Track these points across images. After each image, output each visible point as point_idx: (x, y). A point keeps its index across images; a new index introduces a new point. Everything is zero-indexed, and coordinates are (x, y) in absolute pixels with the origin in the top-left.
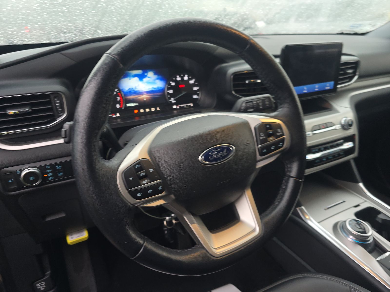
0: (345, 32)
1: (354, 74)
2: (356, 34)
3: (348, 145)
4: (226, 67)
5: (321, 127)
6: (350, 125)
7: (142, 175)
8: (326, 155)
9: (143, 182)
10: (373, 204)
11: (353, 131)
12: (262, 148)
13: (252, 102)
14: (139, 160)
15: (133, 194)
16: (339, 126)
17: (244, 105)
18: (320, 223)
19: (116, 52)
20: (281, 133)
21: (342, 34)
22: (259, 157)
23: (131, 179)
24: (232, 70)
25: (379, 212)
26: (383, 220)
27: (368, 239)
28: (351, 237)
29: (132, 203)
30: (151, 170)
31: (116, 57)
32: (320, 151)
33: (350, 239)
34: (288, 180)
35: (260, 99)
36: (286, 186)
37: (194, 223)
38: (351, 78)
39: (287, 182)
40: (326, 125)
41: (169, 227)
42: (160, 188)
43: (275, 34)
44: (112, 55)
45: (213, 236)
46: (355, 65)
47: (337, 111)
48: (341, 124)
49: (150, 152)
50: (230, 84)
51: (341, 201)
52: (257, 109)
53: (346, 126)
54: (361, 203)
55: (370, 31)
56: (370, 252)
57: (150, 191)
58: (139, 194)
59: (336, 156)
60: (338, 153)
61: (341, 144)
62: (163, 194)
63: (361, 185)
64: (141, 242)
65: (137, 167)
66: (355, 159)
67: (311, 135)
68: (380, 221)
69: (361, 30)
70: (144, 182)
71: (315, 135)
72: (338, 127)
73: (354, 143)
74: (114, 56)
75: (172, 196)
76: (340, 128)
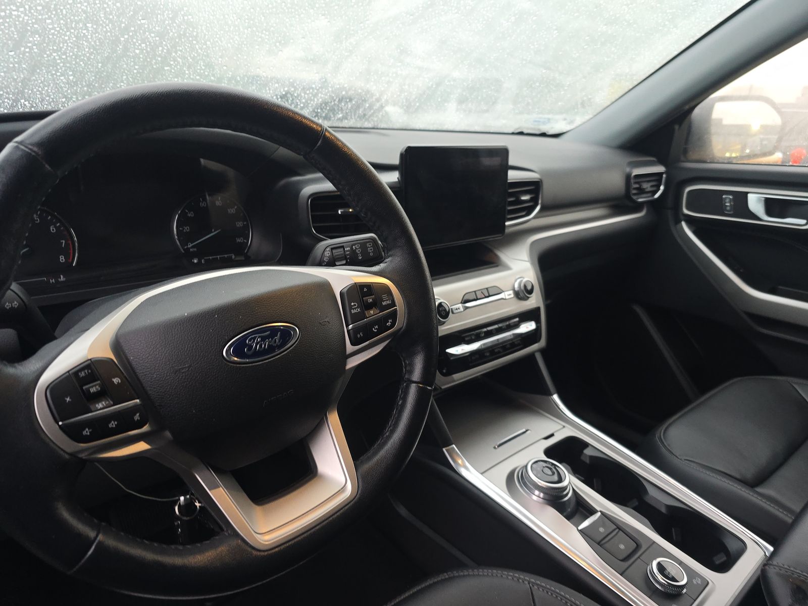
0: (526, 131)
1: (534, 201)
2: (544, 135)
3: (527, 327)
4: (299, 182)
5: (479, 295)
6: (530, 292)
7: (93, 390)
8: (490, 345)
9: (97, 406)
10: (576, 430)
11: (535, 301)
12: (356, 330)
13: (343, 247)
14: (88, 360)
15: (72, 432)
16: (511, 292)
17: (328, 253)
18: (486, 474)
19: (36, 139)
20: (389, 302)
21: (521, 133)
22: (350, 348)
23: (68, 399)
24: (308, 190)
25: (586, 445)
26: (592, 458)
27: (565, 493)
28: (537, 492)
29: (69, 450)
30: (116, 380)
31: (35, 149)
32: (478, 338)
33: (535, 498)
34: (408, 387)
35: (357, 242)
36: (405, 400)
37: (217, 487)
38: (529, 210)
39: (406, 393)
40: (488, 293)
41: (185, 518)
42: (137, 417)
43: (404, 128)
44: (27, 145)
45: (258, 510)
46: (534, 187)
47: (507, 268)
48: (514, 290)
49: (117, 346)
50: (305, 215)
51: (524, 430)
52: (352, 260)
53: (523, 293)
54: (556, 432)
55: (565, 131)
56: (569, 518)
57: (113, 424)
58: (87, 432)
59: (508, 346)
60: (511, 342)
61: (517, 326)
62: (146, 428)
63: (556, 397)
64: (92, 534)
65: (82, 374)
66: (542, 351)
67: (462, 309)
68: (588, 461)
69: (552, 128)
70: (100, 406)
71: (468, 310)
72: (508, 294)
73: (538, 322)
74: (30, 147)
75: (168, 434)
76: (512, 296)
